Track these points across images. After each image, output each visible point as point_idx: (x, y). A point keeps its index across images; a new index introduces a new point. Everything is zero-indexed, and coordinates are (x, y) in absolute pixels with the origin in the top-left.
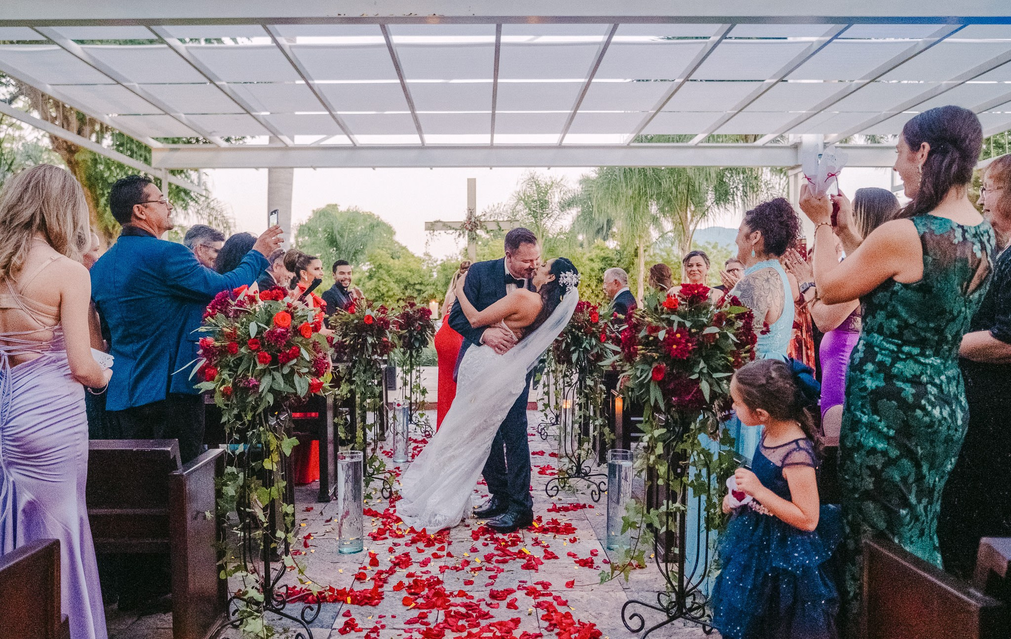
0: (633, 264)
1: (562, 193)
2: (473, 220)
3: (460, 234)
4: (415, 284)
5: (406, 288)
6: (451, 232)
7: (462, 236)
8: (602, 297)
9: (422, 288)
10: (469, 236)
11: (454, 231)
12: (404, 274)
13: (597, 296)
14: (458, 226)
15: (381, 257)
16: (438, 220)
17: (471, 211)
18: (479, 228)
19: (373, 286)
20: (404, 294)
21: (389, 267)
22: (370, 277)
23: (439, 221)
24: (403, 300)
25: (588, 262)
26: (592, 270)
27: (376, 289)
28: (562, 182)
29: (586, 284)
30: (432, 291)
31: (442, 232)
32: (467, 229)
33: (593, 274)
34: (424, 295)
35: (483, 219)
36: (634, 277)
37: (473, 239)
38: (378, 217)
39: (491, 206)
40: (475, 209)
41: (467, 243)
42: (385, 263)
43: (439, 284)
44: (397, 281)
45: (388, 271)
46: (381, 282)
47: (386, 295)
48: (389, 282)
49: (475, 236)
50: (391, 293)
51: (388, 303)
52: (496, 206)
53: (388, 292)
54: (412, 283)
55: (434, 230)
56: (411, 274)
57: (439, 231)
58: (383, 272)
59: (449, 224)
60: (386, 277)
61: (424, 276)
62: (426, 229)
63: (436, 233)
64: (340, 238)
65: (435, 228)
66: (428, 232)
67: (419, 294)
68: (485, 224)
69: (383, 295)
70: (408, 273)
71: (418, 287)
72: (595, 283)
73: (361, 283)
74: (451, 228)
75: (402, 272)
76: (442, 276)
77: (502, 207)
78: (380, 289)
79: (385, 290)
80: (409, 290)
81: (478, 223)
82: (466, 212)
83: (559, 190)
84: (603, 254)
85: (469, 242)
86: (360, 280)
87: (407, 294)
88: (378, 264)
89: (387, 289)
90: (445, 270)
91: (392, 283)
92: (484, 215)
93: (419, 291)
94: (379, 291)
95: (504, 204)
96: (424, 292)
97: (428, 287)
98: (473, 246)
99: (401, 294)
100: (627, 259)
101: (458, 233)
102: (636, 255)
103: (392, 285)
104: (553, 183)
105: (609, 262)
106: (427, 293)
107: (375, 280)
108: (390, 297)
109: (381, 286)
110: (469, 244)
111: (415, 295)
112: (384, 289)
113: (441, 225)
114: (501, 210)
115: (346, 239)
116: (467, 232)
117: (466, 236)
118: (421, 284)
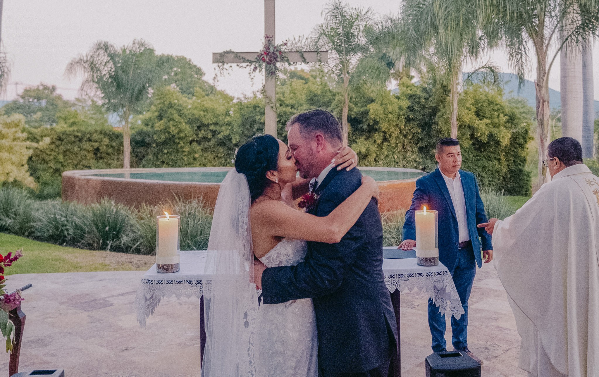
0: (443, 102)
2: (272, 49)
3: (255, 68)
4: (209, 125)
5: (199, 128)
6: (244, 64)
7: (258, 70)
8: (411, 137)
9: (218, 128)
10: (266, 70)
11: (248, 63)
12: (198, 113)
13: (405, 136)
14: (253, 58)
15: (172, 96)
16: (228, 50)
17: (269, 39)
18: (279, 59)
19: (163, 127)
20: (197, 135)
21: (180, 105)
22: (160, 117)
23: (230, 52)
24: (197, 141)
25: (395, 100)
26: (401, 108)
27: (165, 130)
28: (368, 15)
29: (395, 124)
30: (228, 132)
31: (234, 65)
32: (264, 61)
33: (402, 113)
34: (220, 136)
35: (283, 49)
36: (446, 116)
37: (271, 73)
38: (190, 61)
40: (273, 36)
41: (264, 78)
42: (176, 102)
43: (235, 124)
44: (189, 122)
45: (179, 111)
46: (171, 123)
47: (177, 136)
48: (180, 123)
49: (274, 70)
50: (182, 135)
51: (179, 146)
52: (297, 39)
53: (178, 133)
54: (206, 122)
55: (223, 63)
56: (206, 113)
57: (229, 64)
58: (174, 111)
59: (242, 55)
60: (176, 117)
61: (219, 115)
62: (214, 62)
63: (226, 66)
64: (123, 74)
65: (225, 60)
66: (216, 65)
67: (213, 136)
68: (286, 55)
69: (174, 136)
70: (202, 113)
71: (212, 127)
73: (150, 124)
74: (244, 60)
75: (195, 112)
76: (238, 115)
77: (304, 41)
78: (171, 131)
79: (176, 131)
80: (202, 132)
81: (278, 54)
82: (263, 40)
83: (364, 23)
84: (409, 92)
85: (266, 77)
86: (150, 120)
87: (200, 136)
88: (168, 102)
89: (177, 130)
90: (241, 109)
91: (184, 124)
92: (286, 44)
93: (214, 133)
94: (169, 132)
96: (219, 133)
97: (224, 128)
98: (272, 82)
99: (195, 136)
100: (436, 97)
101: (253, 66)
102: (447, 92)
103: (184, 126)
104: (358, 15)
105: (417, 100)
106: (222, 134)
107: (164, 120)
108: (180, 138)
109: (171, 126)
110: (266, 80)
111: (209, 136)
112: (174, 131)
113: (232, 56)
114: (303, 43)
115: (131, 74)
116: (264, 64)
117: (264, 70)
118: (216, 124)
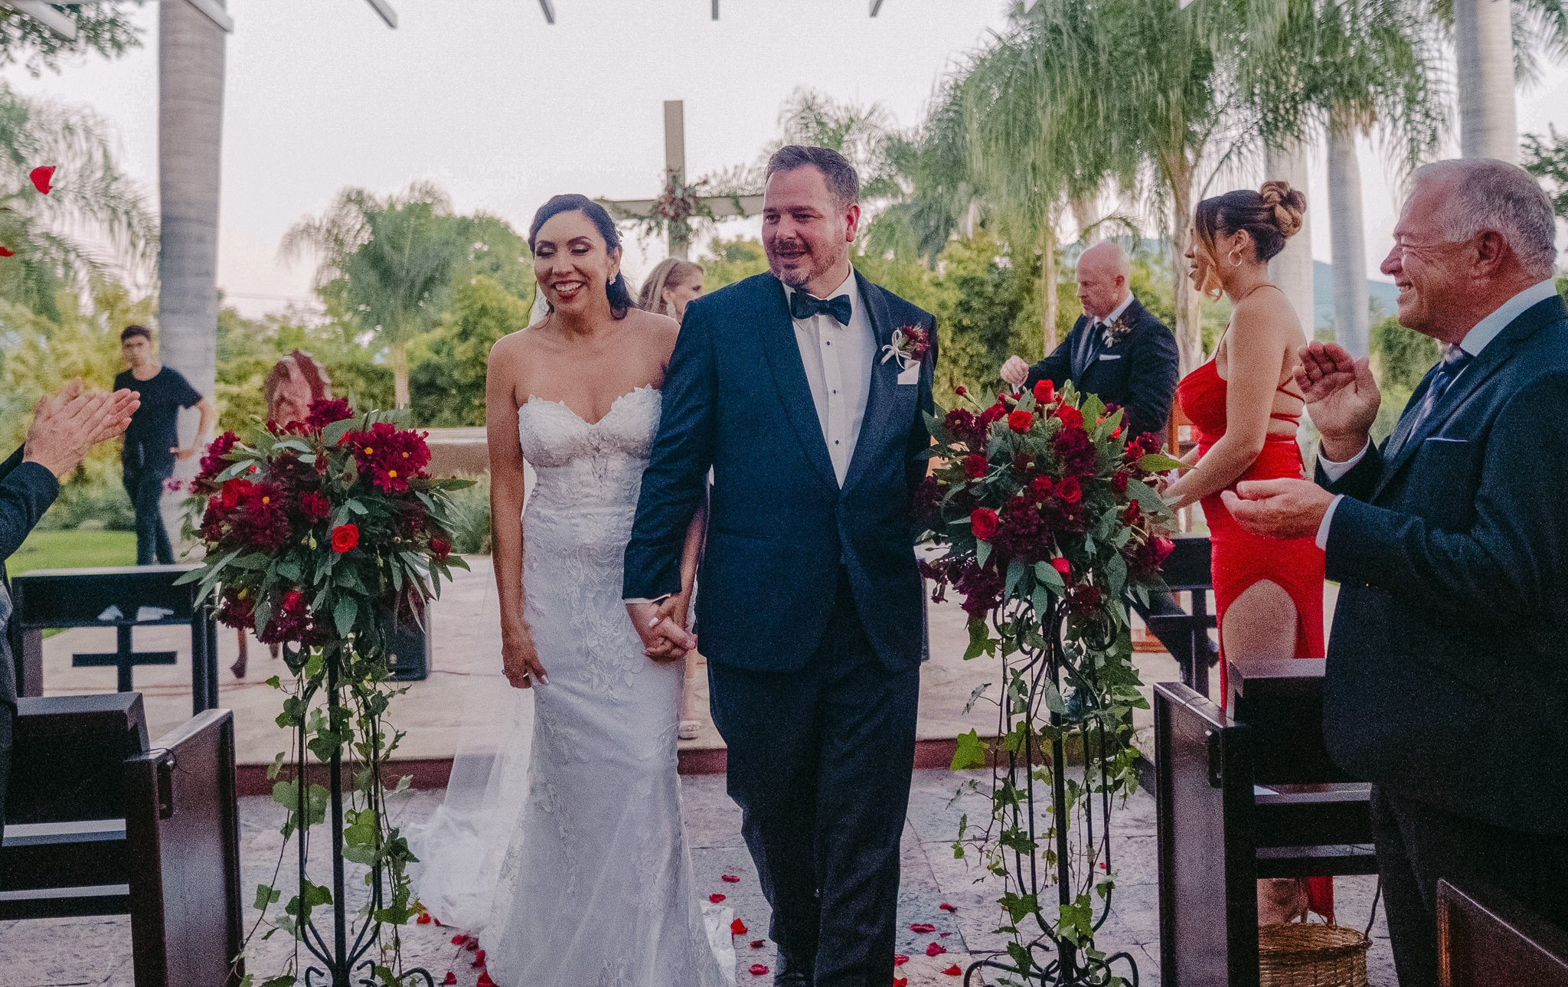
0: (1029, 290)
1: (873, 142)
2: (679, 193)
3: (650, 229)
6: (629, 223)
7: (654, 233)
10: (671, 232)
11: (635, 221)
14: (644, 210)
15: (487, 292)
17: (674, 174)
18: (693, 211)
19: (470, 354)
21: (502, 311)
22: (464, 335)
25: (932, 289)
28: (873, 119)
32: (665, 215)
35: (702, 192)
36: (1034, 319)
37: (679, 238)
39: (720, 171)
40: (682, 168)
41: (666, 247)
42: (494, 304)
49: (683, 232)
52: (731, 172)
58: (492, 323)
59: (624, 207)
64: (392, 252)
68: (706, 203)
72: (950, 334)
73: (445, 349)
74: (629, 215)
77: (744, 175)
81: (691, 201)
82: (664, 176)
83: (865, 136)
84: (962, 273)
85: (670, 244)
86: (444, 342)
88: (479, 305)
92: (705, 182)
95: (748, 165)
101: (645, 226)
102: (1036, 271)
104: (852, 120)
105: (977, 289)
107: (473, 340)
114: (741, 180)
115: (407, 252)
116: (666, 222)
117: (665, 233)
